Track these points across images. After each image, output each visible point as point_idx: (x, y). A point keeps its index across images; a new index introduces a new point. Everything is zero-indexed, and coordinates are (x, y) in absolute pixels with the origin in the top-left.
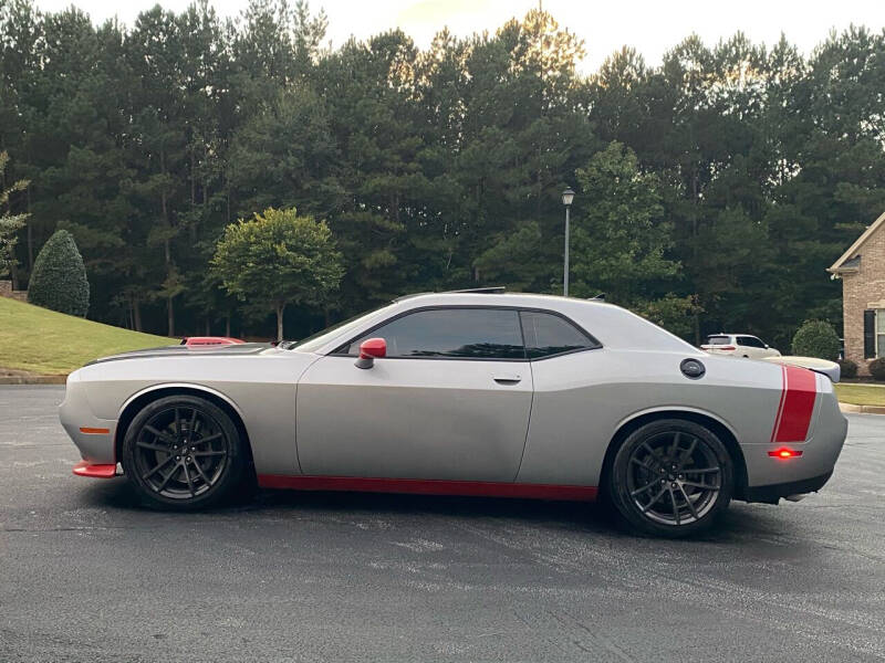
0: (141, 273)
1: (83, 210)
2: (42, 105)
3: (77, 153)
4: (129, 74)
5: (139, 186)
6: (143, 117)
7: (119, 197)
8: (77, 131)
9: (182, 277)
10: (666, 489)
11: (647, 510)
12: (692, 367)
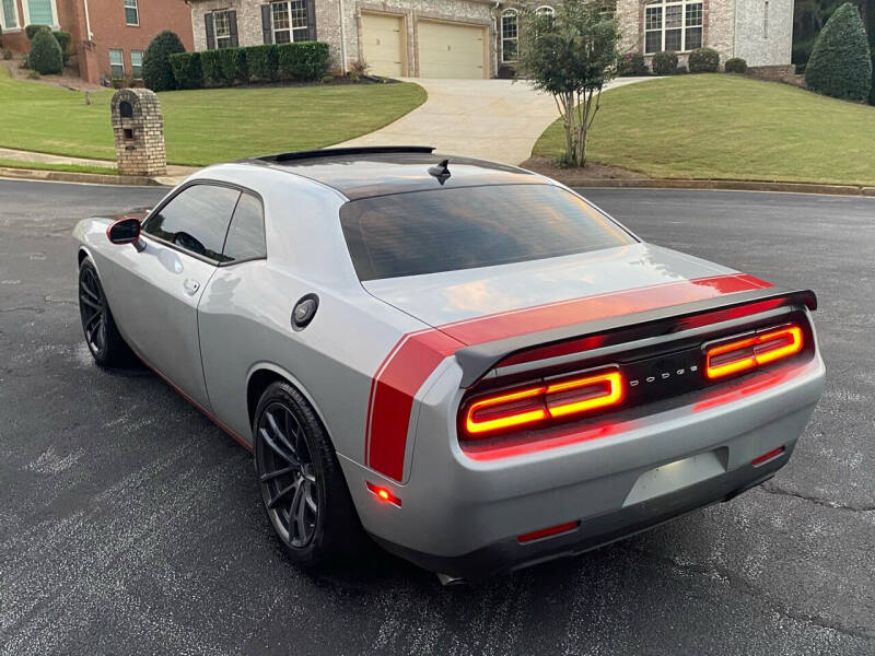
10: (294, 485)
11: (272, 507)
12: (302, 311)
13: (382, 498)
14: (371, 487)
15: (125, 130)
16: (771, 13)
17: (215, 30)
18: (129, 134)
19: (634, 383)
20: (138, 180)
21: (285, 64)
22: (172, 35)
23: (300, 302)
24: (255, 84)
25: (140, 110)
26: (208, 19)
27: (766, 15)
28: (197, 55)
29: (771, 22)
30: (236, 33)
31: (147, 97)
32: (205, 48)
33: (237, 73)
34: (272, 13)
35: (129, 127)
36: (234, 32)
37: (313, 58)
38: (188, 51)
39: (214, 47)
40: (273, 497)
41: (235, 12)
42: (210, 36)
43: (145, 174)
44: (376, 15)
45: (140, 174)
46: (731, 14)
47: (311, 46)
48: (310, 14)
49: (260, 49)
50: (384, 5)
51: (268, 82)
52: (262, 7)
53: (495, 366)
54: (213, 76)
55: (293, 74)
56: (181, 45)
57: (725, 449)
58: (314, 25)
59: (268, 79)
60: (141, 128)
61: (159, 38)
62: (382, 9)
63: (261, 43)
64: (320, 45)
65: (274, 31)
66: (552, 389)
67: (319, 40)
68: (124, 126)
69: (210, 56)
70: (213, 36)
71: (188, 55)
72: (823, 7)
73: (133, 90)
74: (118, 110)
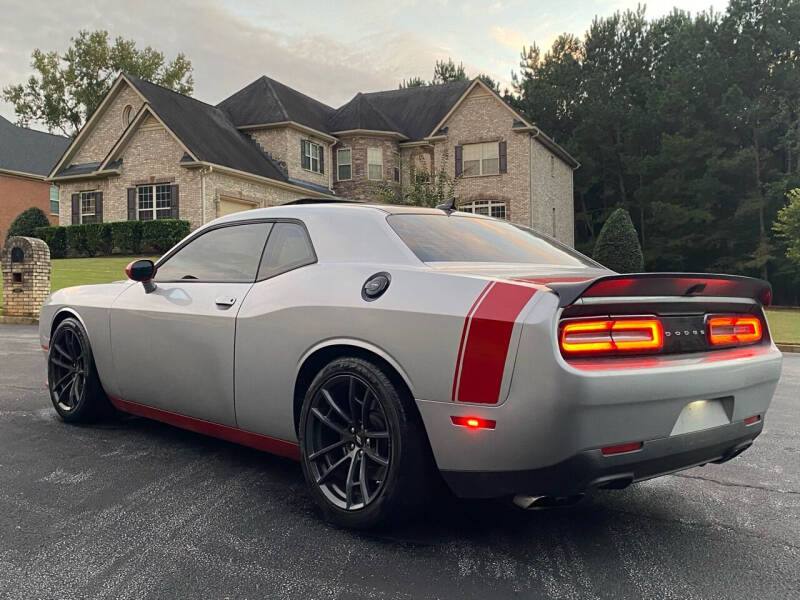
0: (731, 244)
1: (677, 191)
2: (640, 102)
3: (668, 139)
4: (717, 58)
5: (726, 163)
6: (728, 98)
7: (706, 175)
8: (668, 120)
9: (771, 246)
10: (349, 455)
11: (321, 483)
12: (375, 284)
13: (472, 427)
14: (457, 420)
15: (14, 274)
16: (557, 218)
17: (81, 208)
18: (18, 277)
19: (668, 334)
20: (23, 320)
21: (148, 237)
22: (39, 211)
23: (370, 279)
24: (117, 255)
25: (31, 256)
26: (75, 199)
27: (554, 219)
28: (63, 229)
29: (558, 225)
30: (101, 212)
31: (38, 245)
32: (69, 223)
33: (101, 245)
34: (138, 195)
35: (20, 271)
36: (99, 211)
37: (176, 234)
38: (53, 225)
39: (78, 222)
40: (322, 474)
41: (101, 193)
42: (75, 214)
43: (30, 314)
44: (232, 201)
45: (24, 314)
46: (527, 215)
47: (173, 223)
48: (174, 196)
49: (125, 224)
50: (240, 193)
51: (130, 254)
52: (129, 190)
53: (582, 296)
54: (77, 248)
55: (156, 247)
56: (47, 220)
57: (731, 398)
58: (177, 206)
59: (131, 252)
60: (30, 272)
61: (26, 213)
62: (238, 196)
63: (125, 220)
64: (183, 223)
65: (138, 210)
66: (616, 326)
67: (181, 219)
68: (14, 271)
69: (74, 230)
70: (78, 214)
71: (54, 229)
72: (594, 217)
73: (27, 238)
74: (10, 256)
